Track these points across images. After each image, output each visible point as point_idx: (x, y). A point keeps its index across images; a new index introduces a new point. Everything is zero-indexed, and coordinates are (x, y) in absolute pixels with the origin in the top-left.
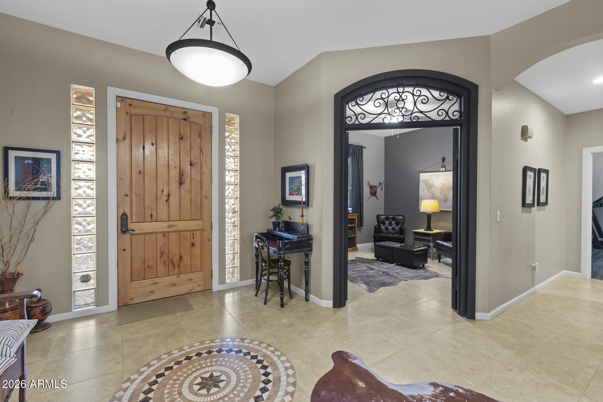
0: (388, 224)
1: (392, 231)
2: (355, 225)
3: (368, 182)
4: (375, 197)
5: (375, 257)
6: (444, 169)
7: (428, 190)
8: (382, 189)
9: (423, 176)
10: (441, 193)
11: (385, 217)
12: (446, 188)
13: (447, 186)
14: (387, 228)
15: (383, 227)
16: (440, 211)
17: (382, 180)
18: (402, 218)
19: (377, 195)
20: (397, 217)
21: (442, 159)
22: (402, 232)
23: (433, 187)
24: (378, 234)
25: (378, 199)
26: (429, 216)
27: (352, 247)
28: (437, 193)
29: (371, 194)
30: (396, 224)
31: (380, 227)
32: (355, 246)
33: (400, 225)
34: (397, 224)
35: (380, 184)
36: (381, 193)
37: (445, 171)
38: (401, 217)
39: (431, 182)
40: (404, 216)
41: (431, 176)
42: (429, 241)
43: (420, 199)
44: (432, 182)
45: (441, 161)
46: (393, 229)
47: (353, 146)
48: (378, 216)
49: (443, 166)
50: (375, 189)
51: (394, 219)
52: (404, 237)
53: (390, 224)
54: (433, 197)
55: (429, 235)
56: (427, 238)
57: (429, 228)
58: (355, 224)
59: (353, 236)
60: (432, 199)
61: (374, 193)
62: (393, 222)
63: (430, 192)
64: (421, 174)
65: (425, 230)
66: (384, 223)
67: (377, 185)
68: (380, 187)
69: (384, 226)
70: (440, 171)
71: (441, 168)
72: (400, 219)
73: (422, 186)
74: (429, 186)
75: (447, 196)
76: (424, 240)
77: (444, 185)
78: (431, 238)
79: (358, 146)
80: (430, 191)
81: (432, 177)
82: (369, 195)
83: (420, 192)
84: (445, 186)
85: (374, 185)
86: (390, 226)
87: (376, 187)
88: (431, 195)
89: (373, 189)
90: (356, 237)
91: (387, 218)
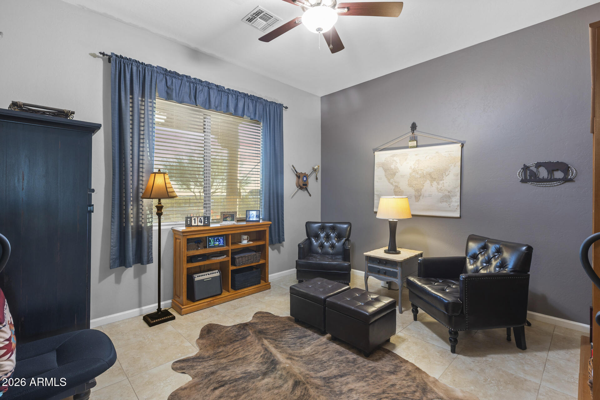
0: (324, 237)
1: (330, 250)
2: (266, 243)
3: (293, 166)
4: (306, 192)
5: (291, 315)
6: (414, 143)
7: (389, 180)
8: (317, 179)
9: (381, 157)
10: (410, 185)
11: (320, 226)
12: (419, 176)
13: (420, 172)
14: (322, 246)
15: (315, 243)
16: (413, 215)
17: (317, 164)
18: (347, 228)
19: (310, 187)
20: (339, 225)
21: (411, 126)
22: (346, 254)
23: (397, 174)
24: (304, 258)
25: (310, 195)
26: (393, 226)
27: (260, 283)
28: (404, 185)
29: (298, 187)
30: (337, 238)
31: (311, 243)
32: (265, 279)
33: (344, 240)
34: (339, 237)
35: (315, 170)
36: (314, 185)
37: (417, 146)
38: (345, 226)
39: (393, 167)
40: (350, 224)
41: (394, 156)
42: (394, 275)
43: (375, 196)
44: (395, 166)
45: (410, 129)
46: (333, 246)
47: (264, 103)
48: (308, 224)
49: (414, 139)
50: (305, 179)
51: (333, 229)
52: (350, 265)
53: (328, 237)
54: (397, 192)
55: (393, 263)
56: (392, 270)
57: (393, 249)
58: (265, 240)
59: (262, 262)
60: (396, 195)
61: (304, 185)
62: (332, 234)
63: (392, 184)
64: (376, 153)
65: (386, 252)
66: (317, 236)
67: (308, 173)
68: (313, 176)
69: (317, 241)
70: (407, 147)
71: (410, 141)
72: (343, 228)
73: (379, 173)
74: (391, 173)
75: (421, 189)
76: (386, 273)
77: (414, 171)
78: (398, 270)
79: (272, 102)
80: (391, 181)
81: (395, 158)
82: (295, 188)
83: (376, 184)
84: (417, 173)
85: (303, 172)
86: (327, 241)
87: (306, 176)
88: (394, 187)
89: (301, 179)
90: (267, 265)
91: (323, 228)
